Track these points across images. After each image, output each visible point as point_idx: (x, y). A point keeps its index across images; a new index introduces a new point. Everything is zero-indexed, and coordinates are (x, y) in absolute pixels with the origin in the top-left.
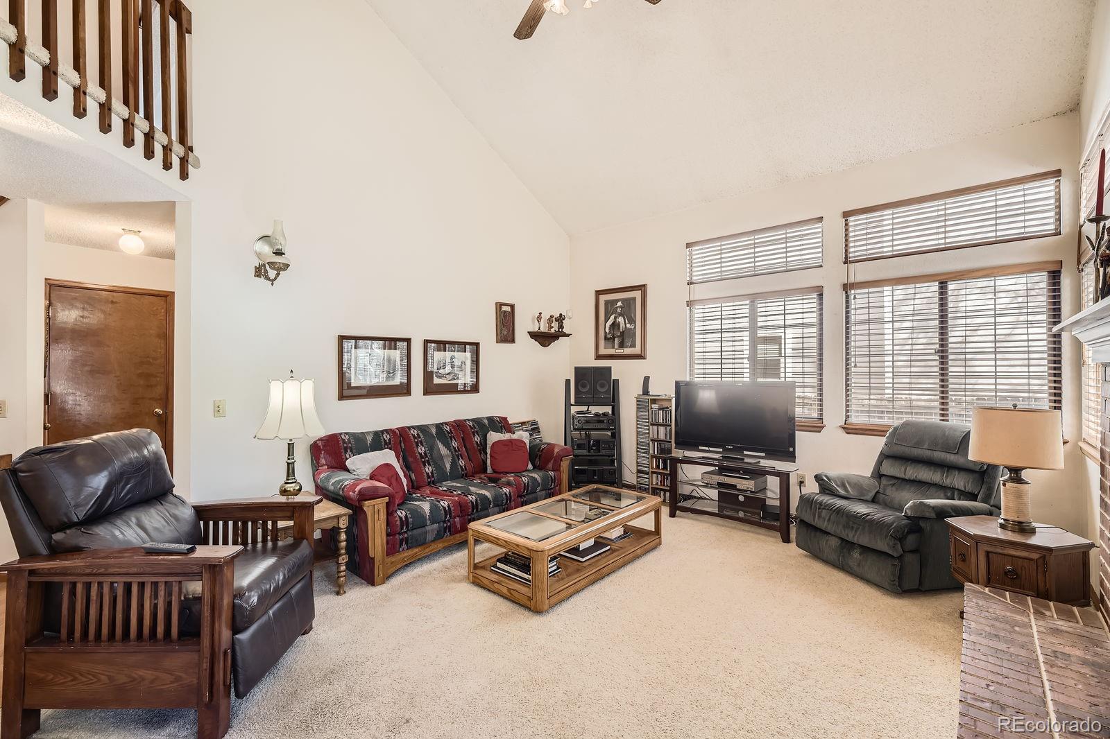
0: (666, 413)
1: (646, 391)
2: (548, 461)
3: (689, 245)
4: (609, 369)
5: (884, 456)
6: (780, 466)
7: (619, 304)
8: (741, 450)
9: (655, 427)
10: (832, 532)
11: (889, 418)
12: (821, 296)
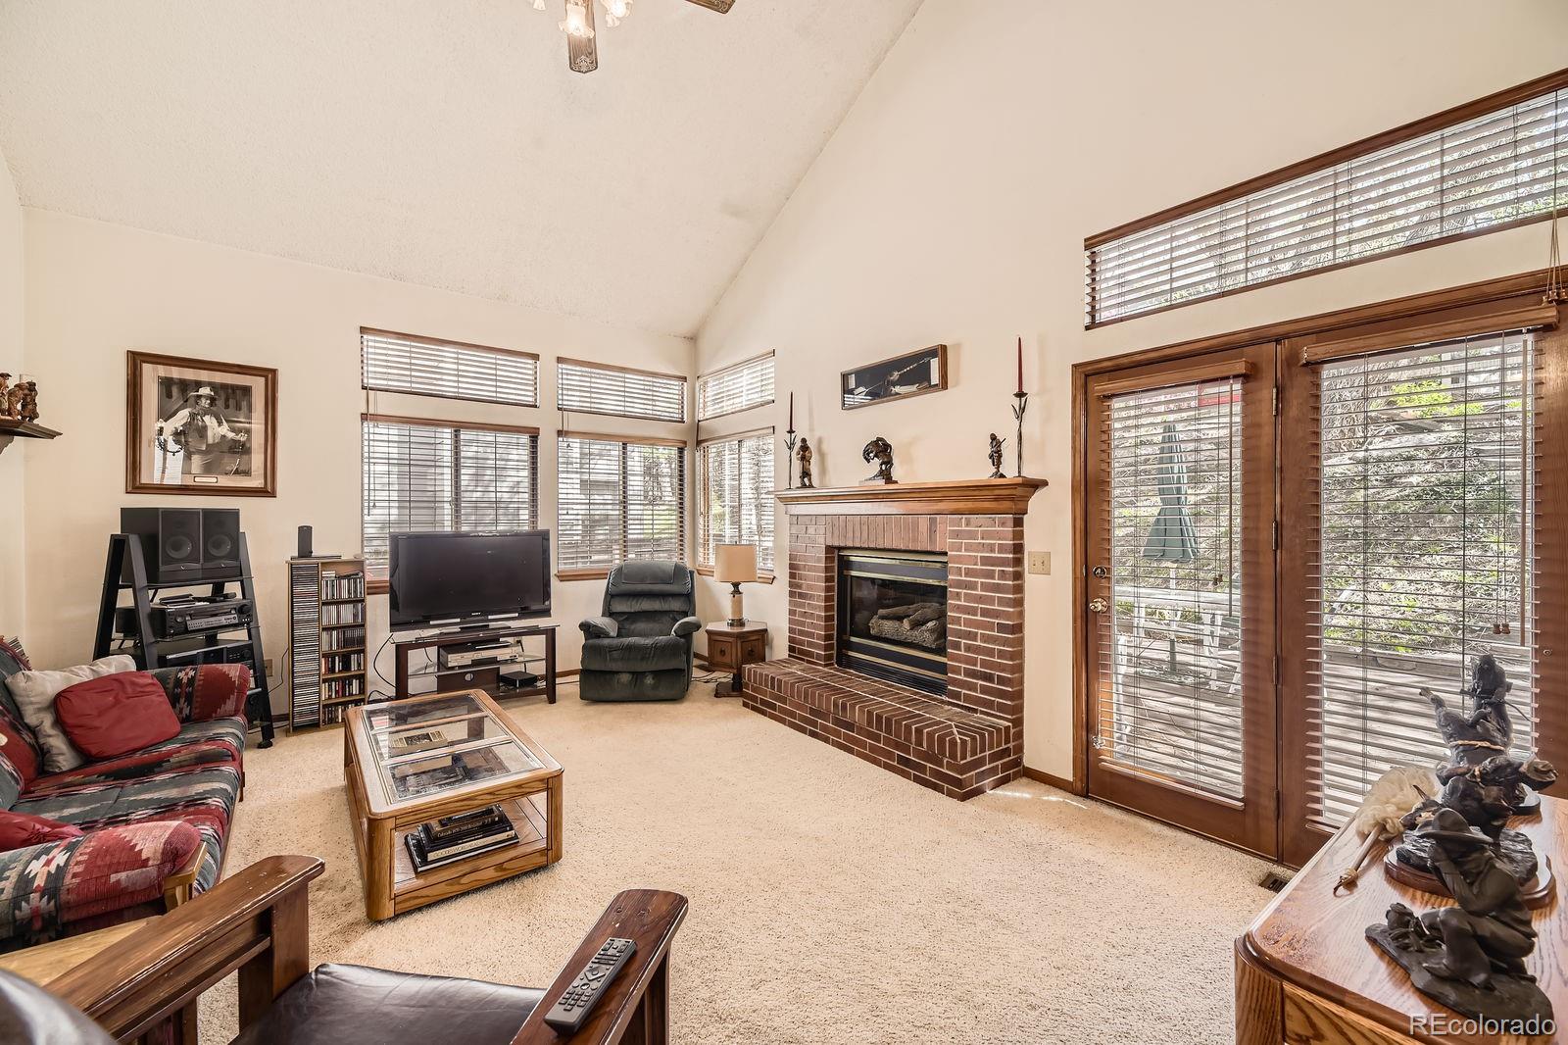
0: (355, 583)
1: (305, 550)
2: (224, 699)
3: (363, 330)
4: (234, 515)
5: (610, 596)
6: (542, 622)
7: (205, 391)
8: (486, 613)
9: (333, 608)
10: (620, 670)
11: (583, 563)
12: (534, 439)
